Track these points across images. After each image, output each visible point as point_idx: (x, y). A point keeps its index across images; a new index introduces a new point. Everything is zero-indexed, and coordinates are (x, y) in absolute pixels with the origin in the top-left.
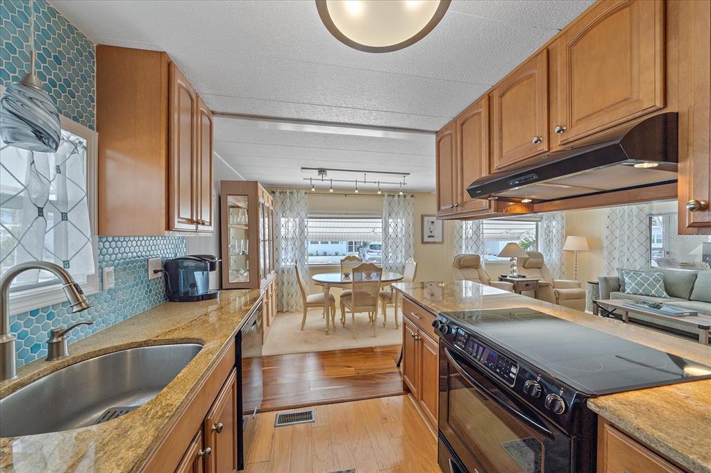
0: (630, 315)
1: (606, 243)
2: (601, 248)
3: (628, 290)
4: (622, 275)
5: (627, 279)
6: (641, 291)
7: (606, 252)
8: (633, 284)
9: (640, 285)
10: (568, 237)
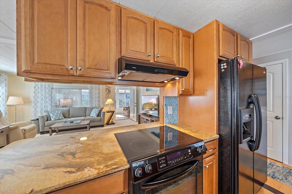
0: (59, 129)
1: (33, 100)
2: (30, 102)
3: (52, 119)
4: (49, 113)
5: (51, 115)
6: (57, 118)
7: (33, 104)
8: (54, 116)
9: (56, 116)
10: (10, 97)
